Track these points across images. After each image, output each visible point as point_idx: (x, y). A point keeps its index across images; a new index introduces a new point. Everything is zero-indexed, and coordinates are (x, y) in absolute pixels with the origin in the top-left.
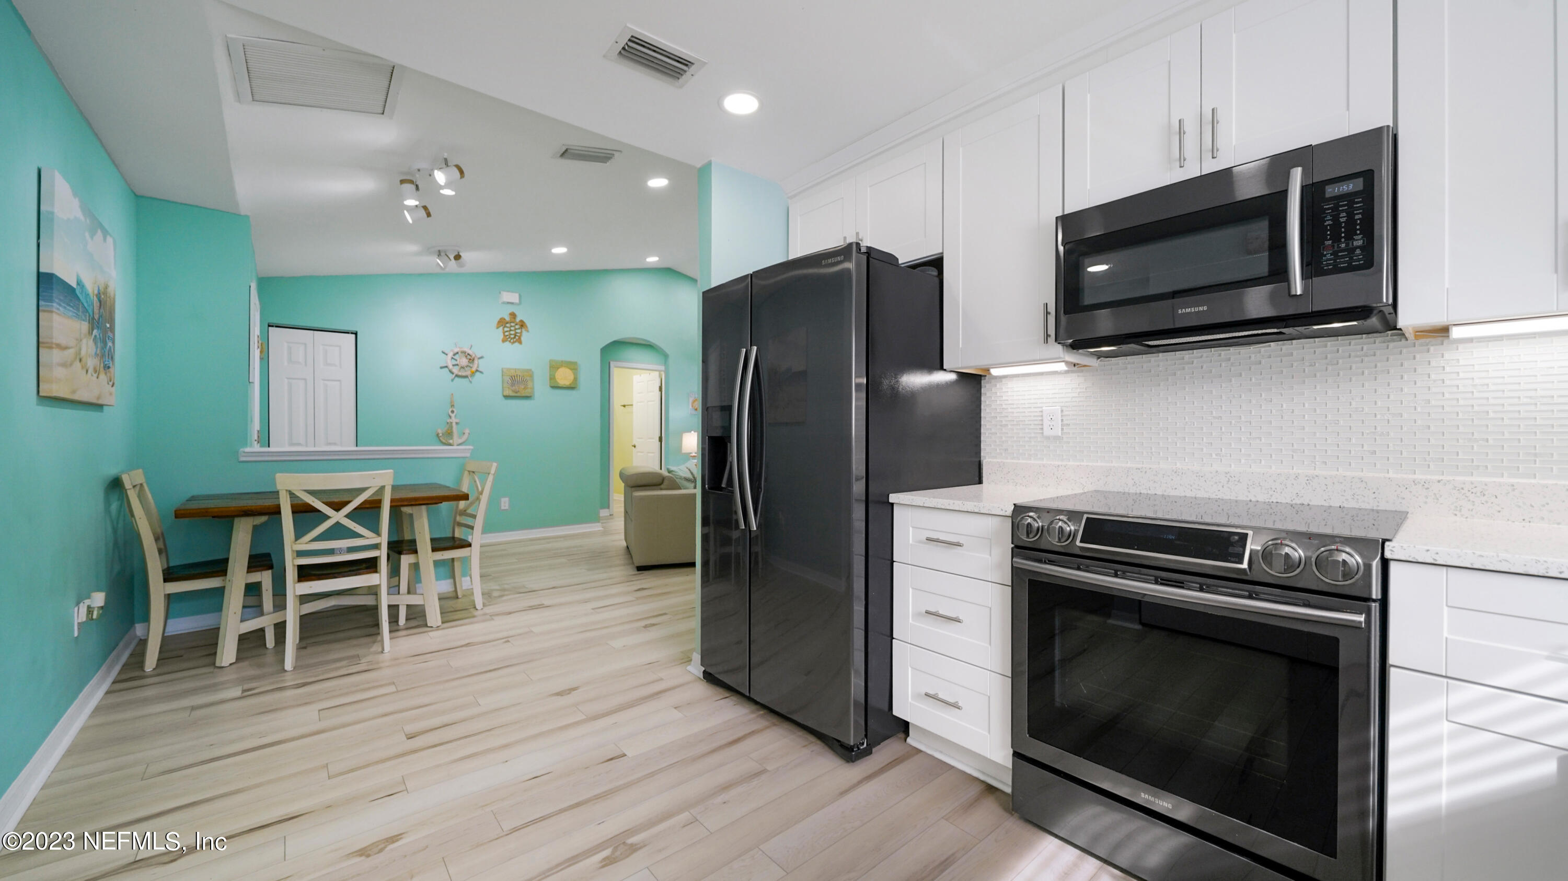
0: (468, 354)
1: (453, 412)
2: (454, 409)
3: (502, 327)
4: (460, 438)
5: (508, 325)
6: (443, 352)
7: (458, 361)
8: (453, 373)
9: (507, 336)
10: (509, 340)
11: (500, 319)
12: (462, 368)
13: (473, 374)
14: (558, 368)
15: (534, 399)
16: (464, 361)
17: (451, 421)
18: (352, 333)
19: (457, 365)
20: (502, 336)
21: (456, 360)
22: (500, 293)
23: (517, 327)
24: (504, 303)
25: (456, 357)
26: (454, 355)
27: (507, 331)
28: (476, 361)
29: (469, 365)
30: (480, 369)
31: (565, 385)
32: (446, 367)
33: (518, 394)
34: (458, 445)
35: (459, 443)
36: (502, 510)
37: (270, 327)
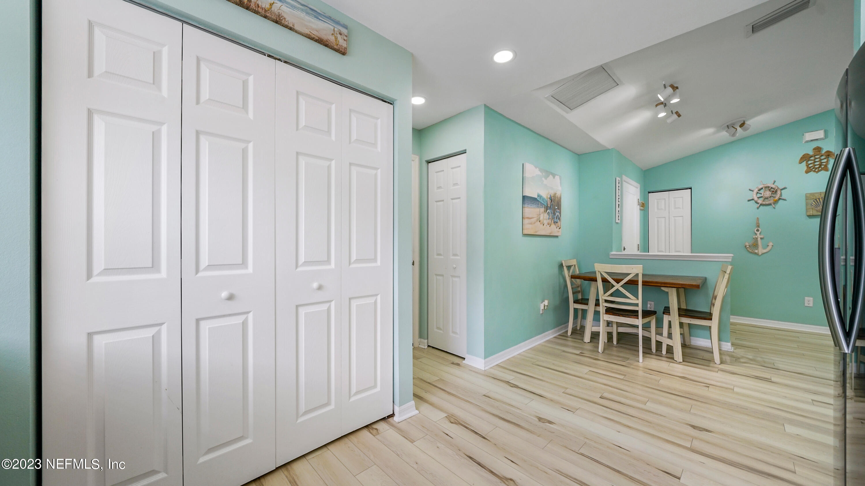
0: (771, 188)
1: (758, 230)
2: (759, 229)
3: (805, 162)
4: (764, 249)
5: (812, 158)
6: (750, 190)
7: (762, 194)
8: (758, 203)
9: (811, 167)
10: (814, 170)
11: (804, 155)
12: (767, 198)
13: (776, 202)
16: (768, 194)
17: (757, 237)
18: (689, 189)
19: (762, 197)
20: (805, 168)
21: (761, 194)
22: (803, 135)
23: (823, 157)
24: (807, 142)
25: (762, 191)
26: (759, 190)
27: (811, 164)
28: (779, 192)
29: (773, 195)
30: (783, 197)
32: (753, 199)
34: (763, 254)
35: (763, 253)
36: (806, 306)
37: (649, 194)
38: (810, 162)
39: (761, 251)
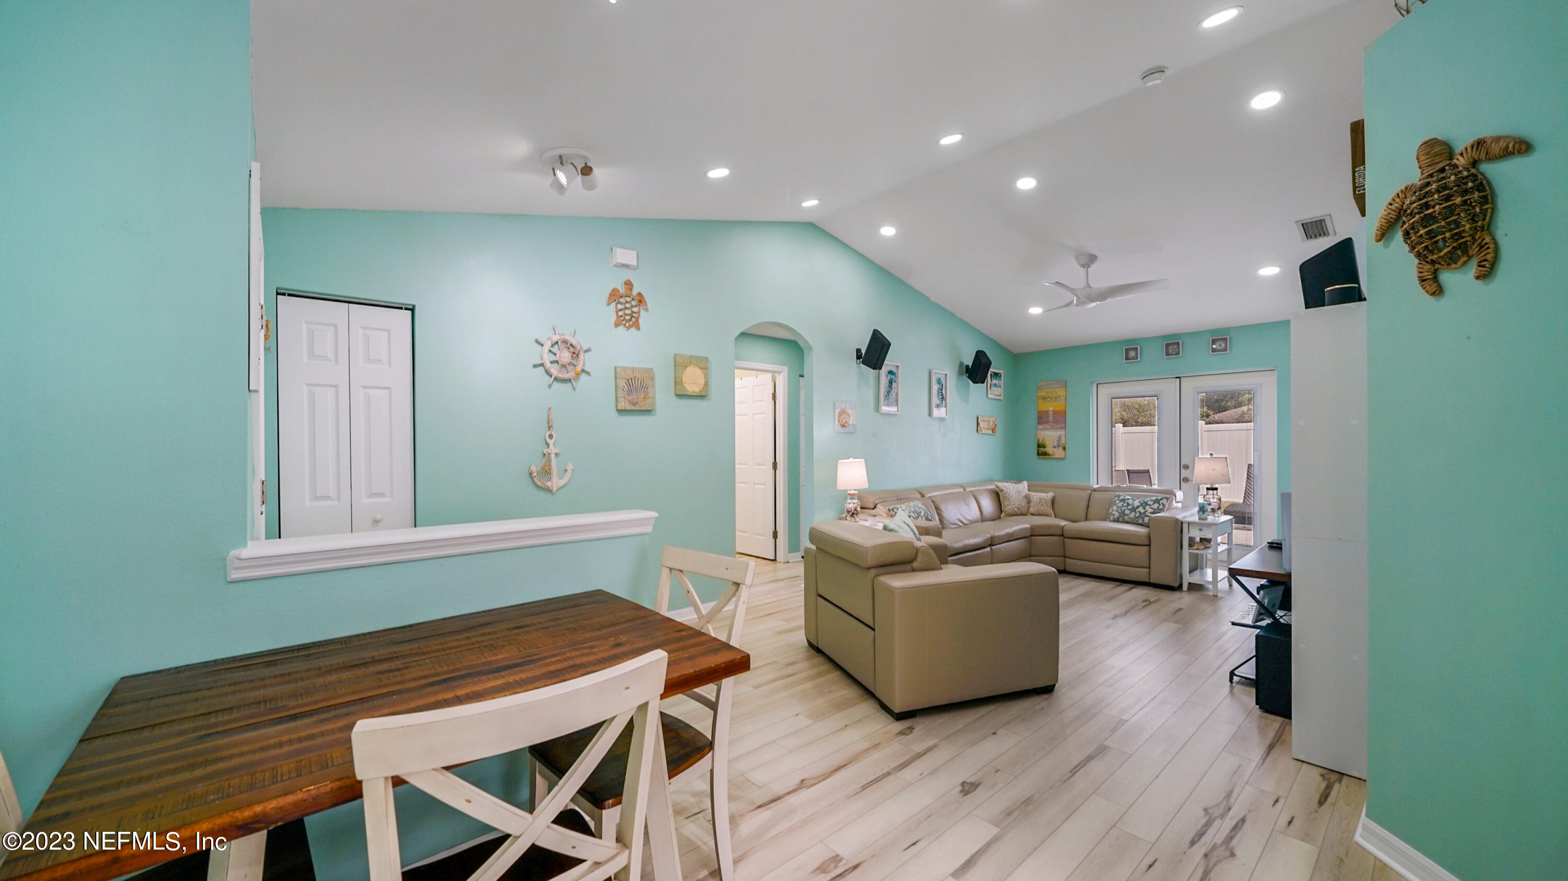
0: (571, 345)
1: (551, 437)
2: (553, 433)
3: (614, 303)
4: (561, 478)
5: (622, 300)
6: (537, 341)
7: (558, 355)
8: (550, 375)
9: (622, 316)
10: (624, 322)
11: (613, 290)
12: (564, 366)
13: (578, 376)
14: (686, 367)
15: (655, 415)
16: (565, 356)
17: (549, 451)
18: (406, 309)
19: (557, 362)
20: (614, 318)
21: (555, 354)
22: (612, 249)
23: (634, 303)
24: (617, 266)
25: (555, 349)
26: (552, 346)
27: (621, 310)
28: (581, 356)
29: (573, 361)
30: (586, 368)
31: (694, 392)
32: (542, 365)
33: (636, 408)
34: (559, 489)
35: (559, 486)
37: (279, 297)
38: (620, 307)
39: (556, 482)
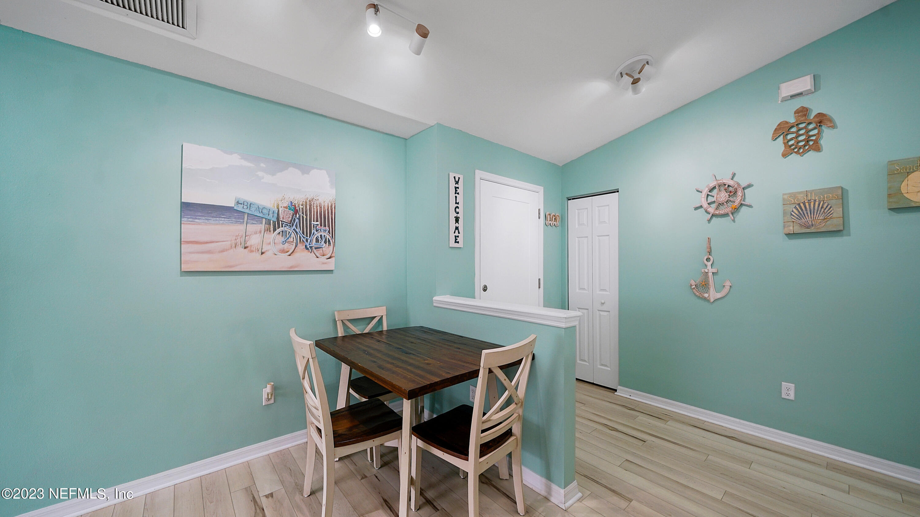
0: (729, 186)
1: (708, 260)
2: (710, 257)
4: (718, 291)
5: (794, 129)
6: (698, 191)
7: (715, 197)
8: (709, 214)
9: (793, 145)
10: (796, 150)
11: (780, 125)
12: (720, 204)
13: (736, 210)
14: (910, 174)
15: (847, 234)
16: (723, 196)
17: (707, 271)
18: (615, 192)
19: (714, 202)
20: (782, 148)
21: (713, 197)
22: (779, 88)
23: (811, 127)
24: (785, 100)
25: (715, 192)
26: (710, 191)
27: (791, 139)
28: (740, 193)
29: (731, 199)
30: (747, 202)
32: (701, 207)
33: (813, 230)
34: (716, 300)
35: (716, 298)
36: (783, 398)
37: (568, 201)
38: (789, 137)
39: (713, 294)
